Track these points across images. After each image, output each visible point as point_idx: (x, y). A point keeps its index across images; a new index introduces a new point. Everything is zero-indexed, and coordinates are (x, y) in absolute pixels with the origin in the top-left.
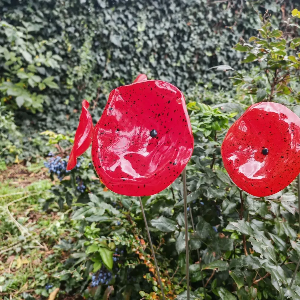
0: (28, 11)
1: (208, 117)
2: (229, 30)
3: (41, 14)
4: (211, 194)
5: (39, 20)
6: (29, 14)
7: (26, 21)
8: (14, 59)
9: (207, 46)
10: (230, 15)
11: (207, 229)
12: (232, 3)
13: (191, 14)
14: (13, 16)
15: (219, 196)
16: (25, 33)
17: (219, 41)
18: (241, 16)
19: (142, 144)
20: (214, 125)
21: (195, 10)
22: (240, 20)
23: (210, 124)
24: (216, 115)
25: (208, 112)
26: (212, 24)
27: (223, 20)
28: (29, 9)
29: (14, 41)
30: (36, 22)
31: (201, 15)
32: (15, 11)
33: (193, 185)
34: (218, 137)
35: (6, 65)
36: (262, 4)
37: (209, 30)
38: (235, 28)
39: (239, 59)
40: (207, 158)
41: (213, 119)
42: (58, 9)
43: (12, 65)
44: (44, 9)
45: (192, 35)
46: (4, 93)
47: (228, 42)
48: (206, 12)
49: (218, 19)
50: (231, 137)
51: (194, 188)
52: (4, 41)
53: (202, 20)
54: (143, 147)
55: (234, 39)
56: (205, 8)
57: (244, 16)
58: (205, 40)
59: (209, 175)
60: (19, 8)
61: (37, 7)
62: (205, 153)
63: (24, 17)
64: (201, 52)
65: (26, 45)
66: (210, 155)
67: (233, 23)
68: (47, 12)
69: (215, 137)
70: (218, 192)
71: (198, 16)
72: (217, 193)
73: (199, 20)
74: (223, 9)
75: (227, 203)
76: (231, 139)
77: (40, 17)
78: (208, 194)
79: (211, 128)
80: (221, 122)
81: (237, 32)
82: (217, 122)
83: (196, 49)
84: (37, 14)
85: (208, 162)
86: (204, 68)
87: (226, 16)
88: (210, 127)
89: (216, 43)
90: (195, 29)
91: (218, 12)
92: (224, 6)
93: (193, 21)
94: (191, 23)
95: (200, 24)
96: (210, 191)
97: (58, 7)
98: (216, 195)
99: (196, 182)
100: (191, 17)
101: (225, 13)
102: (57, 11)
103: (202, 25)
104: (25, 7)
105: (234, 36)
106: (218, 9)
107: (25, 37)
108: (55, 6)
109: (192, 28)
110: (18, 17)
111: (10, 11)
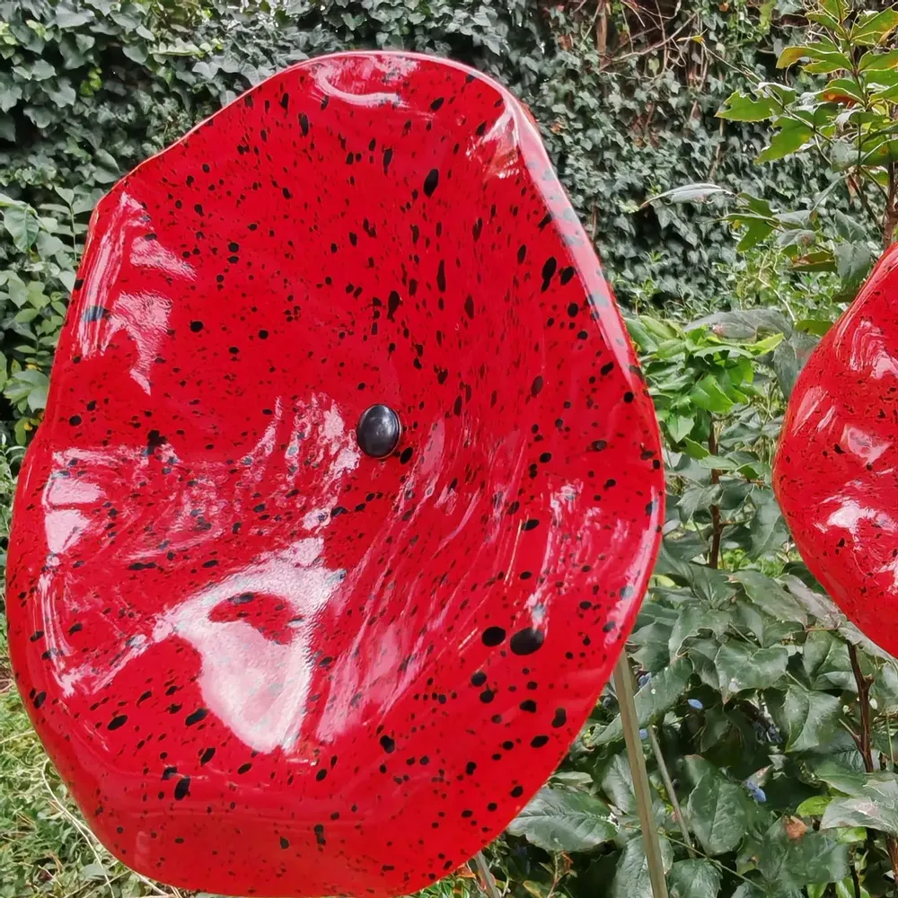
0: (70, 156)
1: (670, 365)
2: (678, 130)
3: (111, 160)
4: (730, 674)
5: (104, 177)
6: (73, 162)
7: (67, 184)
8: (41, 301)
9: (619, 185)
10: (675, 87)
11: (731, 812)
12: (675, 54)
13: (556, 101)
14: (27, 176)
15: (767, 676)
16: (65, 222)
17: (653, 168)
18: (707, 85)
19: (295, 515)
20: (700, 392)
21: (570, 86)
22: (706, 98)
23: (686, 390)
24: (702, 352)
25: (667, 343)
26: (624, 120)
27: (657, 103)
28: (72, 149)
29: (34, 247)
30: (98, 185)
31: (587, 99)
32: (32, 159)
33: (652, 645)
34: (721, 438)
35: (19, 323)
36: (762, 44)
37: (620, 139)
38: (694, 123)
39: (721, 211)
40: (691, 526)
41: (691, 370)
42: (159, 139)
43: (38, 320)
44: (119, 144)
45: (571, 160)
46: (21, 408)
47: (680, 167)
48: (601, 89)
49: (641, 104)
50: (819, 414)
51: (662, 659)
52: (9, 254)
53: (594, 111)
54: (303, 534)
55: (696, 155)
56: (596, 77)
57: (717, 84)
58: (612, 170)
59: (712, 595)
60: (42, 149)
61: (95, 141)
62: (680, 508)
63: (59, 173)
64: (603, 205)
65: (71, 254)
66: (700, 515)
67: (687, 109)
68: (128, 151)
69: (711, 440)
70: (759, 659)
71: (579, 103)
72: (756, 668)
73: (583, 113)
74: (650, 73)
75: (801, 699)
76: (822, 424)
77: (108, 168)
78: (722, 676)
79: (692, 405)
80: (726, 376)
81: (702, 134)
82: (711, 380)
83: (588, 199)
84: (96, 161)
85: (695, 543)
86: (622, 249)
87: (663, 91)
88: (687, 400)
89: (646, 172)
90: (577, 142)
91: (638, 84)
92: (653, 65)
93: (568, 119)
94: (561, 123)
95: (590, 124)
96: (726, 663)
97: (159, 131)
98: (752, 676)
99: (665, 631)
100: (560, 108)
101: (658, 83)
102: (154, 143)
103: (597, 125)
104: (61, 145)
105: (696, 146)
106: (636, 74)
107: (66, 230)
108: (150, 131)
109: (568, 139)
110: (42, 176)
111: (16, 163)
